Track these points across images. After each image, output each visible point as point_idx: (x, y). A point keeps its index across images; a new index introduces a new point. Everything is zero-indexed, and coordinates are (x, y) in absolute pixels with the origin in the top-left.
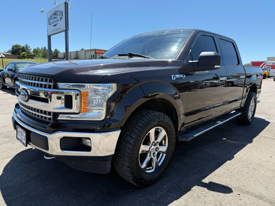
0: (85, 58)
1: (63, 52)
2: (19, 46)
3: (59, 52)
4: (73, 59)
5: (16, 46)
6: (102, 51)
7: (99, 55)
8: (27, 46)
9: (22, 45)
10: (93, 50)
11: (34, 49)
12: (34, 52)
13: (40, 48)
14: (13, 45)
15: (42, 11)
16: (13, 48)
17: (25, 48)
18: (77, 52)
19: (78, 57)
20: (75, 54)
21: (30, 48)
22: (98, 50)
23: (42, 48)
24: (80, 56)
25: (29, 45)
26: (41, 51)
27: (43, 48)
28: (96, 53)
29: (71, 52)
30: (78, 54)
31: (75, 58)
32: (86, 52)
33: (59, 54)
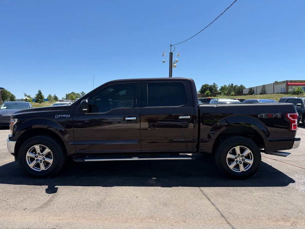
0: (274, 92)
1: (248, 88)
2: (208, 85)
3: (244, 88)
4: (258, 94)
5: (205, 86)
6: (297, 82)
7: (292, 88)
8: (214, 85)
9: (210, 84)
10: (284, 82)
11: (221, 87)
12: (221, 90)
13: (227, 85)
14: (202, 85)
15: (164, 62)
16: (202, 88)
17: (212, 87)
18: (264, 86)
19: (265, 92)
20: (261, 89)
21: (217, 87)
22: (291, 81)
23: (229, 85)
24: (267, 91)
25: (216, 84)
26: (227, 88)
27: (231, 85)
28: (288, 85)
29: (257, 87)
30: (265, 89)
31: (260, 93)
32: (275, 85)
33: (244, 90)
